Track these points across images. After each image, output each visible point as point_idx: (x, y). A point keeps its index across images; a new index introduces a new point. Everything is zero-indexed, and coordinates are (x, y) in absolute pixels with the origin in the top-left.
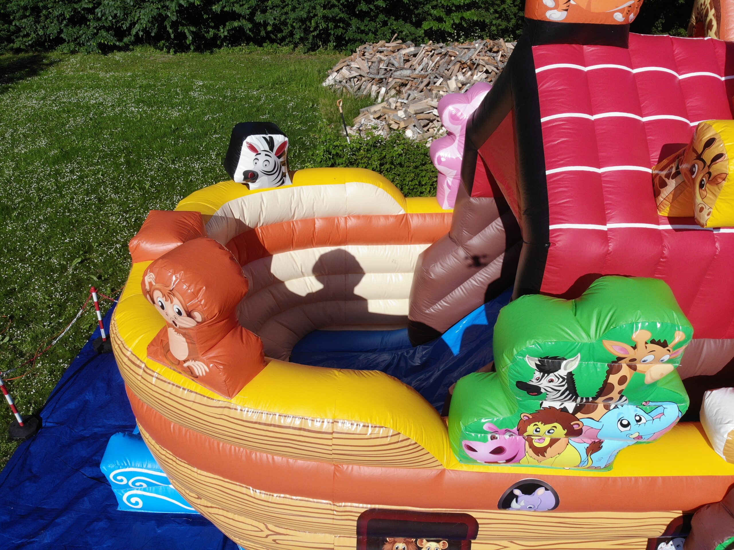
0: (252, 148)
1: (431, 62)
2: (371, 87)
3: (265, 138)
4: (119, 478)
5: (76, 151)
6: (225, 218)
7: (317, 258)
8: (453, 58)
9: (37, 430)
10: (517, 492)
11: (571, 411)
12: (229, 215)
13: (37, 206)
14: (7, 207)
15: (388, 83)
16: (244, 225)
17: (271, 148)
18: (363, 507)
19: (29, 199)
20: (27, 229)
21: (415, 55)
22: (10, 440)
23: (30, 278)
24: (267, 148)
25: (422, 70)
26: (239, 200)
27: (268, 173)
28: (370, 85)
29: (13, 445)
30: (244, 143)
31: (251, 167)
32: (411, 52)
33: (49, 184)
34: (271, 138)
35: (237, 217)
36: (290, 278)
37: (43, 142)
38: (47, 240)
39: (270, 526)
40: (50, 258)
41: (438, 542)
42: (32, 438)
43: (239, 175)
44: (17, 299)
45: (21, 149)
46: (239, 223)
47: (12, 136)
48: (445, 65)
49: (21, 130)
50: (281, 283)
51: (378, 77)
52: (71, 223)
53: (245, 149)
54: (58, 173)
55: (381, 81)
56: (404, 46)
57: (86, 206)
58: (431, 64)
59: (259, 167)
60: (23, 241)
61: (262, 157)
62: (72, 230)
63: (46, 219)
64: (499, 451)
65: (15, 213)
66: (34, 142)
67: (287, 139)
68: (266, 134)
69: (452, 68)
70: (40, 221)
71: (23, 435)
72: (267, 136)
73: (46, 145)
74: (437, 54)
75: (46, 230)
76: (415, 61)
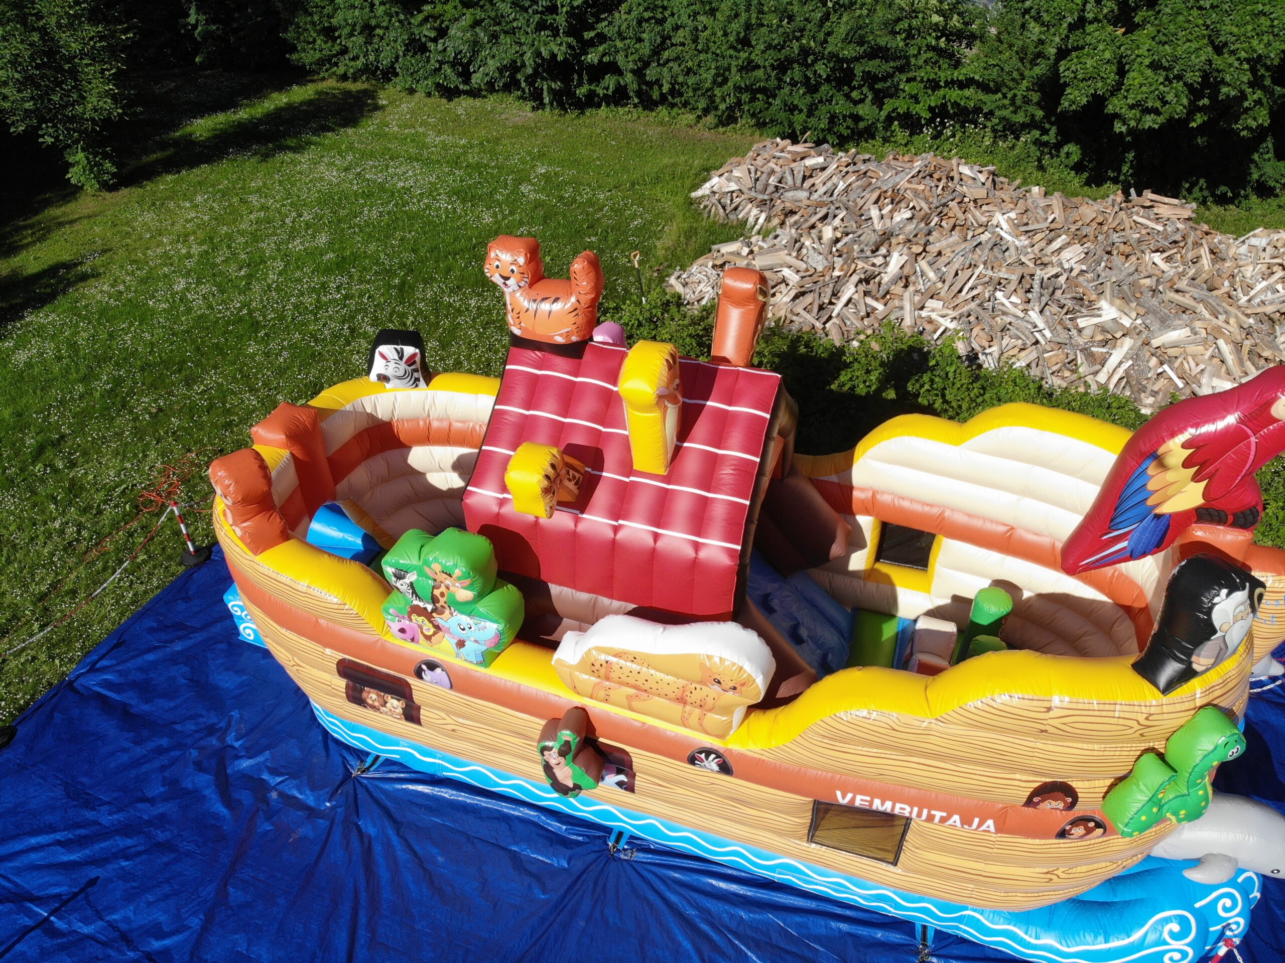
0: (383, 356)
1: (841, 183)
2: (751, 209)
3: (396, 349)
4: (235, 608)
5: (355, 257)
6: (355, 413)
7: (455, 458)
8: (874, 180)
9: (206, 560)
10: (424, 667)
11: (429, 610)
12: (360, 409)
13: (287, 327)
14: (258, 322)
15: (774, 206)
16: (378, 418)
17: (401, 358)
18: (341, 656)
19: (281, 318)
20: (267, 355)
21: (823, 169)
22: (181, 564)
23: (253, 411)
24: (397, 358)
25: (825, 194)
26: (373, 397)
27: (399, 378)
28: (750, 205)
29: (181, 569)
30: (377, 351)
31: (383, 371)
32: (818, 164)
33: (309, 301)
34: (402, 349)
35: (369, 410)
36: (431, 471)
37: (323, 239)
38: (281, 372)
39: (296, 659)
40: (278, 394)
41: (399, 700)
42: (198, 566)
43: (373, 376)
44: (232, 432)
45: (297, 246)
46: (371, 417)
47: (293, 222)
48: (860, 190)
49: (307, 217)
50: (422, 475)
51: (760, 197)
52: (313, 356)
53: (377, 355)
54: (324, 286)
55: (763, 203)
56: (813, 152)
57: (336, 336)
58: (841, 186)
59: (389, 372)
60: (260, 367)
61: (392, 365)
62: (310, 364)
63: (290, 346)
64: (402, 631)
65: (262, 333)
66: (314, 236)
67: (417, 351)
68: (398, 344)
69: (868, 196)
70: (283, 348)
71: (192, 561)
72: (398, 347)
73: (324, 244)
74: (853, 172)
75: (285, 360)
76: (819, 179)
